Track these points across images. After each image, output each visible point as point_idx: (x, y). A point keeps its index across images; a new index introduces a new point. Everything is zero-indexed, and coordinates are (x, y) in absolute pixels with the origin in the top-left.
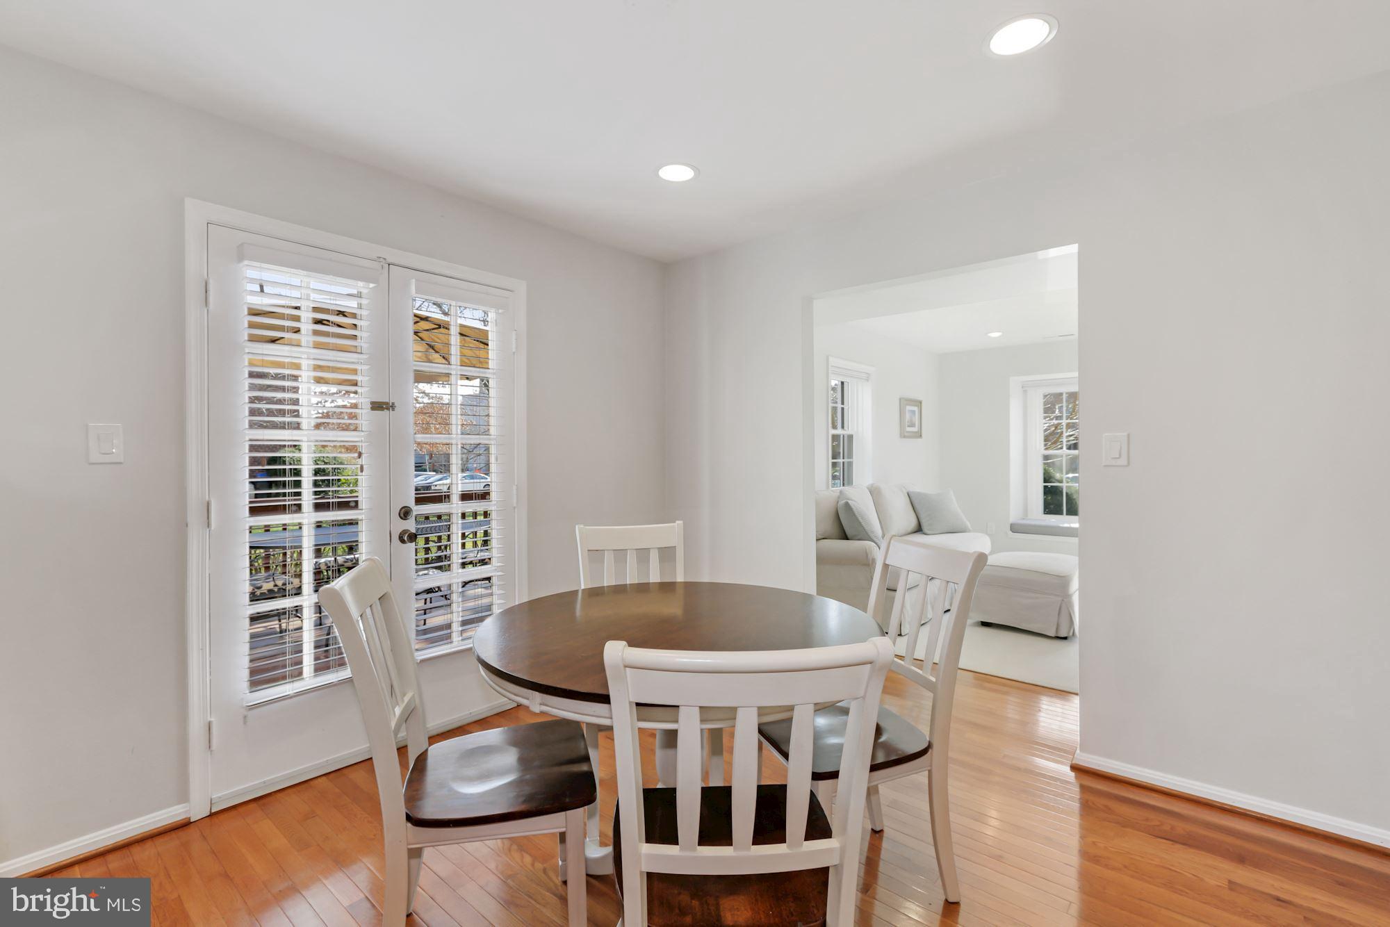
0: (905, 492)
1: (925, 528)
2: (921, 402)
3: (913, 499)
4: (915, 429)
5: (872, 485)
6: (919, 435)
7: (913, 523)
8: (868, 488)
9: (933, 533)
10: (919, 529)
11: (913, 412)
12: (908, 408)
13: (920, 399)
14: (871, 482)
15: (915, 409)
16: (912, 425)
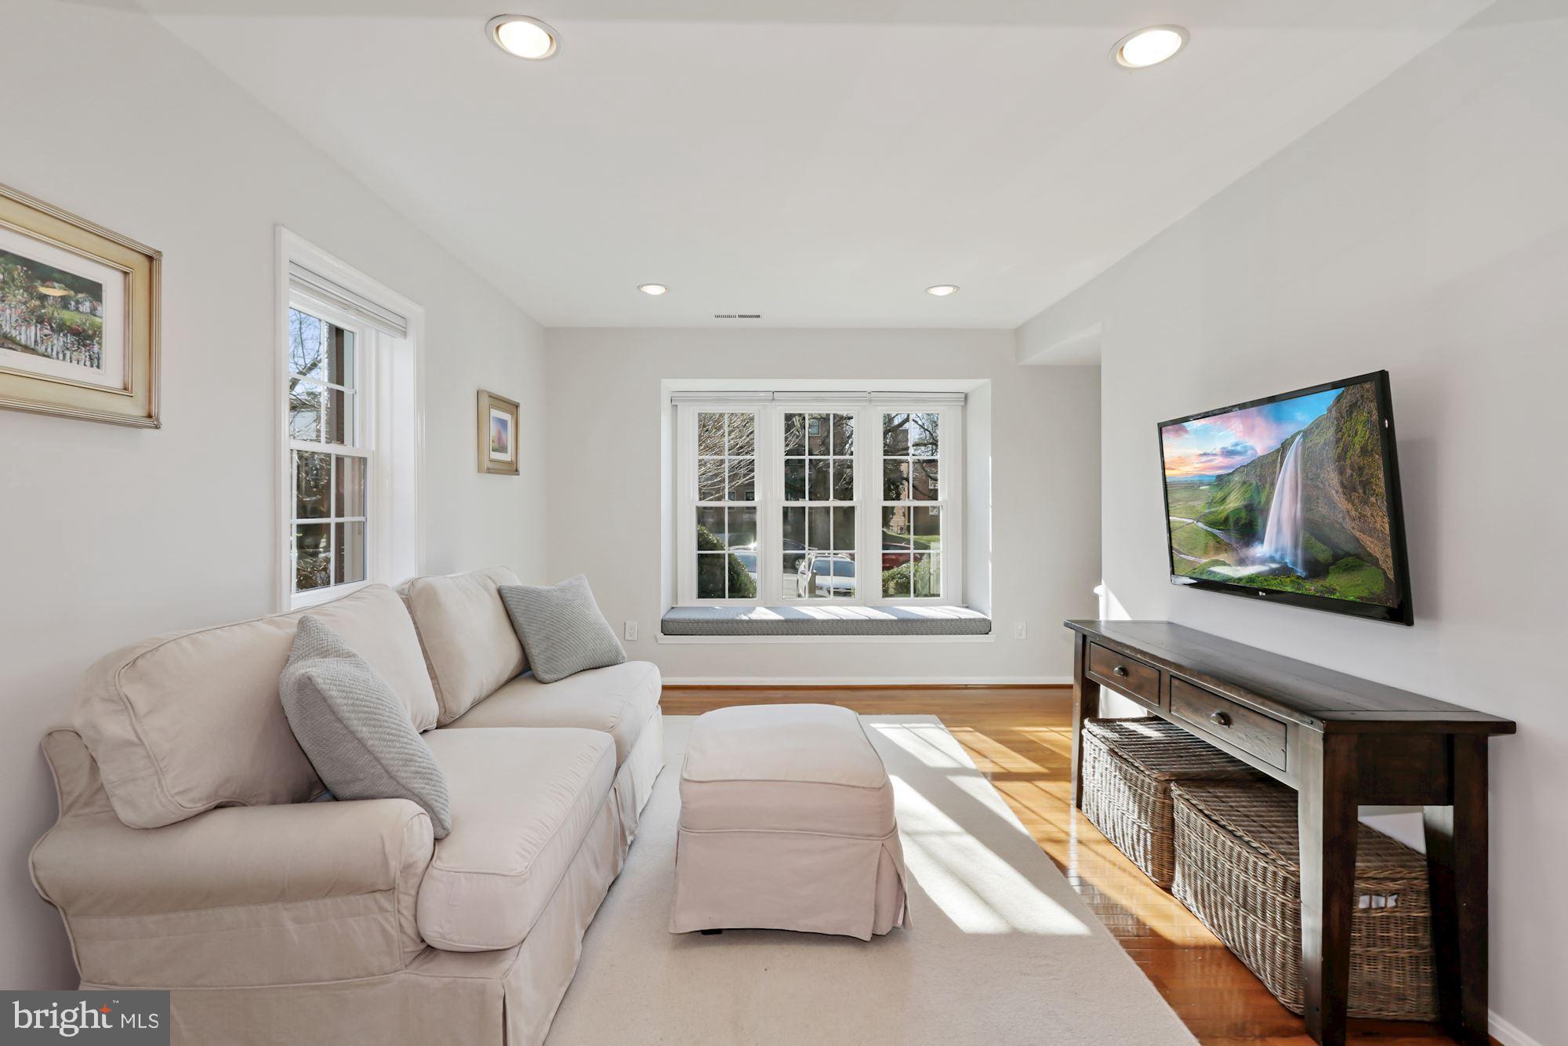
0: (493, 588)
1: (539, 666)
2: (517, 406)
3: (512, 604)
4: (506, 457)
5: (413, 583)
6: (512, 469)
7: (507, 656)
8: (401, 593)
9: (555, 677)
10: (525, 671)
11: (503, 423)
12: (495, 413)
13: (516, 399)
14: (411, 574)
15: (507, 417)
16: (502, 449)
